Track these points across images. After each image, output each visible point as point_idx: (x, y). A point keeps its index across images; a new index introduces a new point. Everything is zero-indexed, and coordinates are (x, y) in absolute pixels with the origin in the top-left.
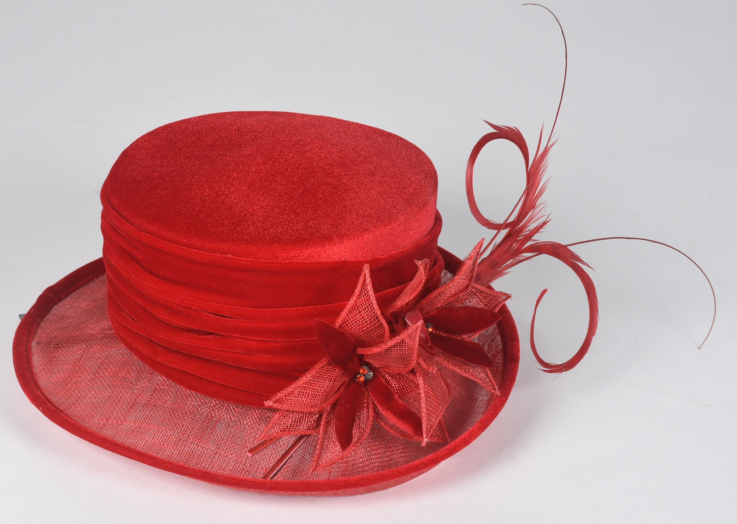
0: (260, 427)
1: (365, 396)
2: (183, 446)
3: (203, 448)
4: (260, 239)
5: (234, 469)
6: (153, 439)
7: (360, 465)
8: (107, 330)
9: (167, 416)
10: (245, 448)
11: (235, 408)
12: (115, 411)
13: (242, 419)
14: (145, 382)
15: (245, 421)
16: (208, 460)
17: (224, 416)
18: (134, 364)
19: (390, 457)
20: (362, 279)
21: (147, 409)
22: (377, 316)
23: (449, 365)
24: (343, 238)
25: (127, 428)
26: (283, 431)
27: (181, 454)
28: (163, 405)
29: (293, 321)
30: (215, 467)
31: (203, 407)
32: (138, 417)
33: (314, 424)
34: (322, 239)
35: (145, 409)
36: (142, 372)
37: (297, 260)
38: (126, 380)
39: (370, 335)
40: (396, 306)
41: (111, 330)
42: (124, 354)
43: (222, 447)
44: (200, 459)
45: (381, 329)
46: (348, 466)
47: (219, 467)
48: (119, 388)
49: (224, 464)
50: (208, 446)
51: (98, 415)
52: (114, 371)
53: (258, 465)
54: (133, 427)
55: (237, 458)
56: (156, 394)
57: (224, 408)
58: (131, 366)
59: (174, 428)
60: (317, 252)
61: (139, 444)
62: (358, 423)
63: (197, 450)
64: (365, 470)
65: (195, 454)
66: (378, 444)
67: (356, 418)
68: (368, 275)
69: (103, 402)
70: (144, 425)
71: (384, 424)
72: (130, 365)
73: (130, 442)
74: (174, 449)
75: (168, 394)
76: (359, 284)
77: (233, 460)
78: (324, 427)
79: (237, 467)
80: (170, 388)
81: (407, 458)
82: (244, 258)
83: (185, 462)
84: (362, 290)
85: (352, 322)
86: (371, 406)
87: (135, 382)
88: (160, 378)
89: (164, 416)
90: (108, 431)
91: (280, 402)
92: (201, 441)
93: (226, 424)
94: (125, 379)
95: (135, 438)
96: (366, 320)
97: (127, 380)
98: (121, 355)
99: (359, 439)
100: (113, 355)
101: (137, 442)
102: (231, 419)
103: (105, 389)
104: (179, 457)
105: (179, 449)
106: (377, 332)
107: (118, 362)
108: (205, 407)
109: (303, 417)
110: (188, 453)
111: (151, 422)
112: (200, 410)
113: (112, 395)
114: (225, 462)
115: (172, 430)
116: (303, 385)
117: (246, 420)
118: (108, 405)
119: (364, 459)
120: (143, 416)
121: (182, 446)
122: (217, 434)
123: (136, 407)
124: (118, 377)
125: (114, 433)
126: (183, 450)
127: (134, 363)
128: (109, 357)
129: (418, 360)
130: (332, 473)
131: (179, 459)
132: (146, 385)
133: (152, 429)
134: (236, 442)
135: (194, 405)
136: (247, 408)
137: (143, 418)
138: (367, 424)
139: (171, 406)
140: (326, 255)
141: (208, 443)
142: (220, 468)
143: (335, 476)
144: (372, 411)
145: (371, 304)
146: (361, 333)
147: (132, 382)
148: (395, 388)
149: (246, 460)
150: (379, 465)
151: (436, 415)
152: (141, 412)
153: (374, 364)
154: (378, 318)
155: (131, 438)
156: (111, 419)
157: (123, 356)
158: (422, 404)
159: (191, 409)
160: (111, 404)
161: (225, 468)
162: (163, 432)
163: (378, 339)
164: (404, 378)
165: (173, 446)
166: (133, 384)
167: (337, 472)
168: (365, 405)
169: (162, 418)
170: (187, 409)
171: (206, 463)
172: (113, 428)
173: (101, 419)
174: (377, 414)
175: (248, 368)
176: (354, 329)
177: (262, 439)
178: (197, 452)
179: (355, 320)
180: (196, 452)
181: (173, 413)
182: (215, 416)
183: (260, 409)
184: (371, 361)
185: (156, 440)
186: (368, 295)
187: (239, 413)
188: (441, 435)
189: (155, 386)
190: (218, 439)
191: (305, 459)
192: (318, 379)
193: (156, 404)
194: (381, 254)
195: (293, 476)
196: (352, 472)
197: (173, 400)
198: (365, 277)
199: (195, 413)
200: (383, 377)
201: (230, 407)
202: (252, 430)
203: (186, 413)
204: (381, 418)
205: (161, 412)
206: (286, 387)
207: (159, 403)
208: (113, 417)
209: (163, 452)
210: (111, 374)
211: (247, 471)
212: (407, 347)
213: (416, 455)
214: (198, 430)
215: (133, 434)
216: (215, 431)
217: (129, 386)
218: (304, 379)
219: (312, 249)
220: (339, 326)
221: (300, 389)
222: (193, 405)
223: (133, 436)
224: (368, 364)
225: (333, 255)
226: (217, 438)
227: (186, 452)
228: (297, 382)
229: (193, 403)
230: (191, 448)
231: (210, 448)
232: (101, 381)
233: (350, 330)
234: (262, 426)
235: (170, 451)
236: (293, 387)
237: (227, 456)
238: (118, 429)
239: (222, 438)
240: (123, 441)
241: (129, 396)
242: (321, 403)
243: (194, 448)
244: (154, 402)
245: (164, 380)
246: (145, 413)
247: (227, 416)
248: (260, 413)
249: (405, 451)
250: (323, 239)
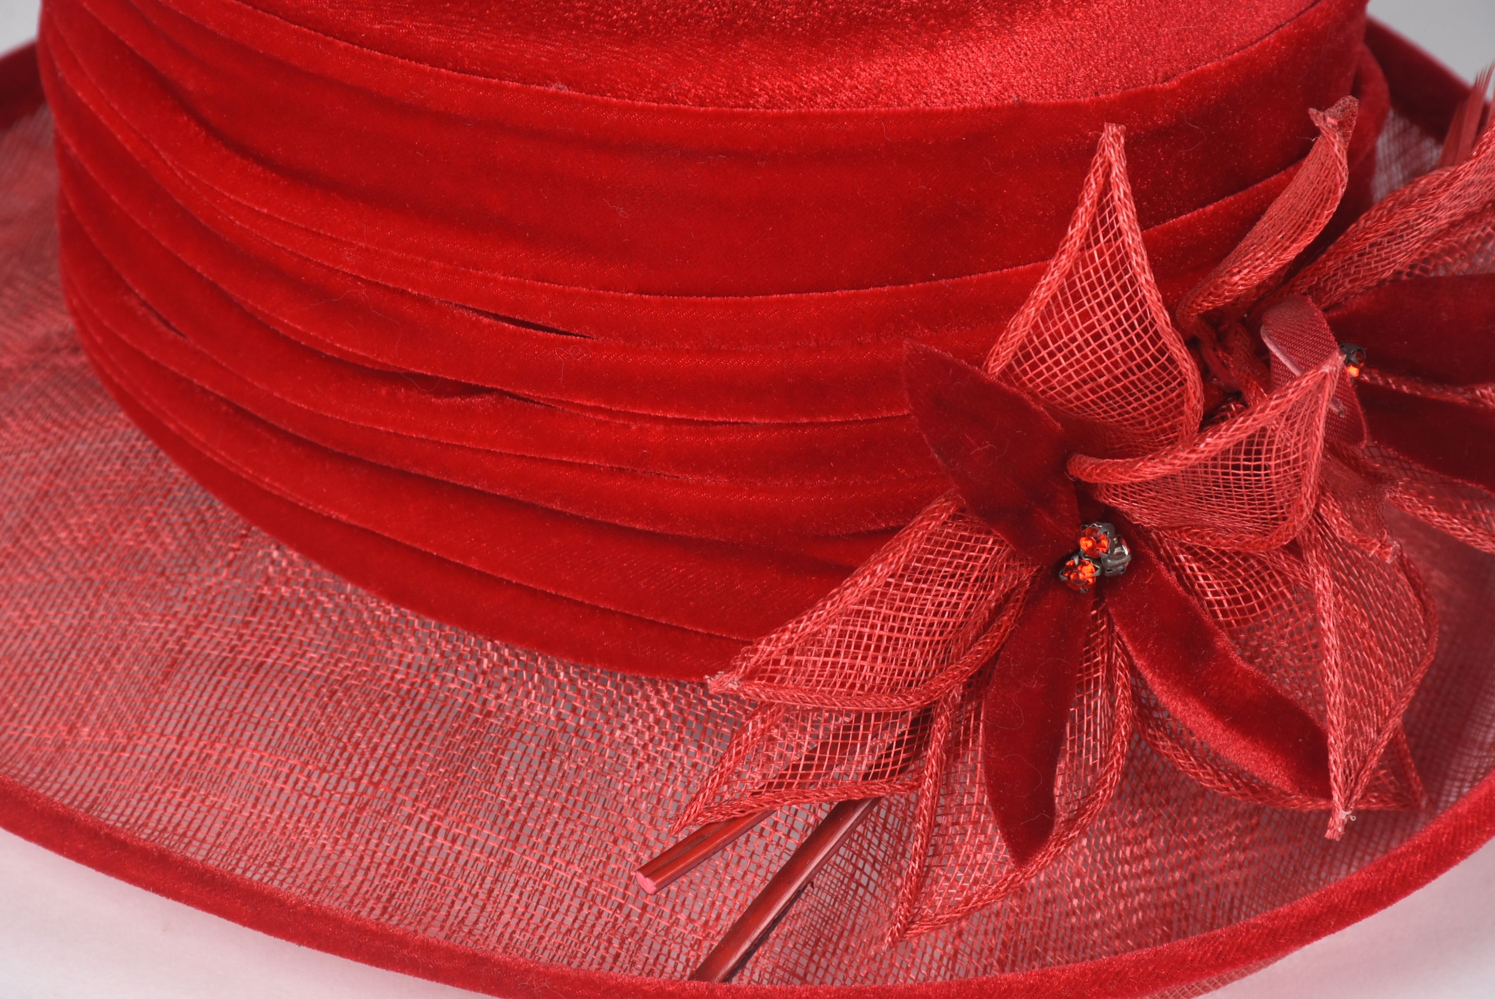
0: (678, 755)
1: (1097, 636)
2: (376, 835)
3: (454, 841)
4: (679, 20)
5: (581, 928)
6: (254, 806)
7: (1075, 902)
8: (57, 351)
9: (307, 710)
10: (620, 841)
11: (576, 680)
12: (102, 693)
13: (607, 722)
14: (217, 573)
15: (618, 733)
16: (474, 892)
17: (532, 710)
18: (170, 497)
19: (1191, 867)
20: (1094, 186)
21: (229, 683)
22: (1156, 332)
23: (1427, 512)
24: (1012, 13)
25: (152, 760)
26: (780, 785)
27: (368, 869)
28: (291, 664)
29: (813, 344)
30: (506, 918)
31: (450, 675)
32: (194, 718)
33: (897, 754)
34: (929, 19)
35: (219, 682)
36: (206, 529)
37: (829, 105)
38: (139, 562)
39: (1122, 403)
40: (1226, 287)
41: (75, 350)
42: (132, 455)
43: (531, 836)
44: (444, 885)
45: (1167, 384)
46: (1029, 908)
47: (520, 920)
48: (113, 594)
49: (541, 908)
50: (474, 831)
51: (34, 708)
52: (94, 524)
53: (673, 909)
54: (174, 755)
55: (590, 883)
56: (262, 618)
57: (532, 679)
58: (161, 504)
59: (338, 761)
60: (908, 72)
61: (199, 829)
62: (1072, 748)
63: (429, 849)
64: (1096, 925)
65: (423, 865)
66: (1144, 819)
67: (1064, 727)
68: (1118, 170)
69: (52, 653)
70: (219, 747)
71: (1174, 748)
72: (155, 498)
73: (165, 819)
74: (339, 848)
75: (311, 620)
76: (1082, 203)
77: (576, 889)
78: (940, 762)
79: (591, 918)
80: (318, 594)
81: (1254, 870)
82: (617, 97)
83: (384, 899)
84: (1095, 230)
85: (1051, 355)
86: (1122, 677)
87: (177, 570)
88: (275, 554)
89: (297, 709)
90: (76, 774)
91: (767, 675)
92: (446, 814)
93: (542, 743)
94: (137, 558)
95: (185, 803)
96: (1110, 347)
97: (146, 559)
98: (118, 458)
99: (1081, 812)
100: (86, 460)
101: (193, 819)
102: (561, 724)
103: (59, 601)
104: (359, 878)
105: (361, 848)
106: (1152, 392)
107: (109, 488)
108: (456, 671)
109: (857, 728)
110: (396, 863)
111: (247, 735)
112: (437, 683)
113: (88, 624)
114: (543, 901)
115: (329, 768)
116: (856, 607)
117: (623, 727)
118: (72, 665)
119: (1091, 878)
120: (212, 713)
121: (371, 834)
122: (506, 784)
123: (185, 675)
124: (109, 550)
125: (99, 784)
126: (375, 852)
127: (169, 491)
128: (69, 468)
129: (1317, 506)
130: (964, 937)
131: (359, 888)
132: (221, 584)
133: (249, 763)
134: (584, 819)
135: (415, 666)
136: (623, 680)
137: (214, 721)
138: (1107, 753)
139: (323, 670)
140: (945, 82)
141: (474, 819)
142: (523, 924)
143: (978, 950)
144: (1125, 698)
145: (1132, 284)
146: (1088, 396)
147: (164, 569)
148: (1216, 608)
149: (626, 888)
150: (1149, 900)
151: (1380, 712)
152: (205, 697)
153: (1136, 516)
154: (1160, 338)
155: (169, 801)
156: (85, 724)
157: (128, 463)
158: (1330, 675)
159: (402, 681)
160: (83, 662)
161: (545, 923)
162: (293, 778)
163: (1154, 418)
164: (1252, 567)
165: (334, 835)
166: (168, 578)
167: (986, 933)
168: (1100, 674)
169: (291, 721)
170: (386, 681)
171: (469, 903)
172: (98, 762)
173: (48, 724)
174: (1141, 706)
175: (632, 525)
176: (1060, 383)
177: (695, 820)
178: (431, 859)
179: (1067, 346)
180: (426, 858)
181: (330, 698)
182: (500, 708)
183: (678, 684)
184: (1124, 505)
185: (268, 810)
186: (1118, 248)
187: (595, 698)
188: (1391, 783)
189: (258, 588)
190: (511, 805)
191: (859, 884)
192: (918, 581)
193: (262, 664)
194: (1160, 74)
195: (812, 954)
196: (1045, 930)
197: (330, 643)
198: (1107, 175)
199: (420, 697)
200: (1170, 560)
201: (557, 676)
202: (647, 766)
203: (384, 699)
204: (1160, 725)
205: (284, 696)
206: (793, 618)
207: (274, 656)
208: (93, 717)
209: (296, 859)
210: (81, 535)
211: (632, 935)
212: (1278, 457)
213: (1291, 857)
214: (431, 767)
215: (176, 786)
216: (501, 771)
217: (154, 586)
218: (863, 583)
219: (890, 60)
220: (1003, 372)
221: (846, 623)
222: (409, 666)
223: (174, 793)
224: (1111, 516)
225: (974, 83)
226: (508, 801)
227: (387, 860)
228: (837, 597)
229: (410, 656)
230: (407, 840)
231: (481, 841)
232: (42, 564)
233: (1043, 387)
234: (687, 752)
235: (325, 853)
236: (819, 616)
237: (548, 874)
238: (116, 764)
239: (528, 801)
240: (136, 814)
241: (156, 628)
242: (927, 674)
243: (421, 843)
244: (255, 653)
245: (291, 563)
246: (220, 699)
247: (547, 711)
248: (675, 699)
249: (1247, 841)
250: (933, 22)
